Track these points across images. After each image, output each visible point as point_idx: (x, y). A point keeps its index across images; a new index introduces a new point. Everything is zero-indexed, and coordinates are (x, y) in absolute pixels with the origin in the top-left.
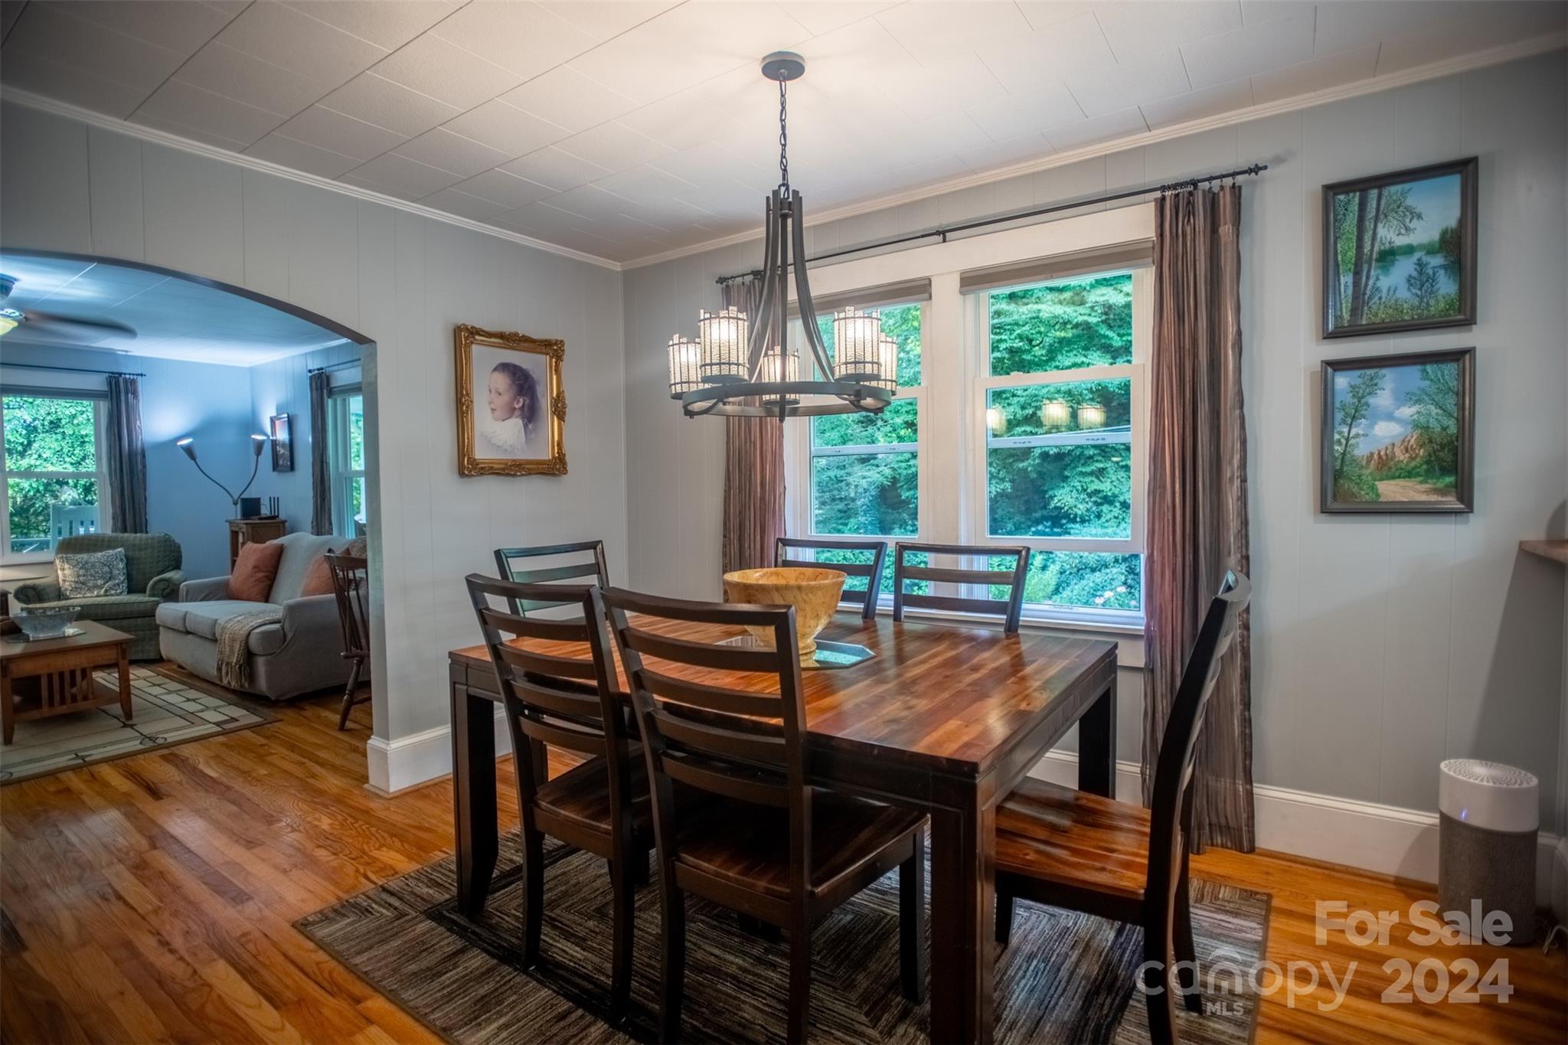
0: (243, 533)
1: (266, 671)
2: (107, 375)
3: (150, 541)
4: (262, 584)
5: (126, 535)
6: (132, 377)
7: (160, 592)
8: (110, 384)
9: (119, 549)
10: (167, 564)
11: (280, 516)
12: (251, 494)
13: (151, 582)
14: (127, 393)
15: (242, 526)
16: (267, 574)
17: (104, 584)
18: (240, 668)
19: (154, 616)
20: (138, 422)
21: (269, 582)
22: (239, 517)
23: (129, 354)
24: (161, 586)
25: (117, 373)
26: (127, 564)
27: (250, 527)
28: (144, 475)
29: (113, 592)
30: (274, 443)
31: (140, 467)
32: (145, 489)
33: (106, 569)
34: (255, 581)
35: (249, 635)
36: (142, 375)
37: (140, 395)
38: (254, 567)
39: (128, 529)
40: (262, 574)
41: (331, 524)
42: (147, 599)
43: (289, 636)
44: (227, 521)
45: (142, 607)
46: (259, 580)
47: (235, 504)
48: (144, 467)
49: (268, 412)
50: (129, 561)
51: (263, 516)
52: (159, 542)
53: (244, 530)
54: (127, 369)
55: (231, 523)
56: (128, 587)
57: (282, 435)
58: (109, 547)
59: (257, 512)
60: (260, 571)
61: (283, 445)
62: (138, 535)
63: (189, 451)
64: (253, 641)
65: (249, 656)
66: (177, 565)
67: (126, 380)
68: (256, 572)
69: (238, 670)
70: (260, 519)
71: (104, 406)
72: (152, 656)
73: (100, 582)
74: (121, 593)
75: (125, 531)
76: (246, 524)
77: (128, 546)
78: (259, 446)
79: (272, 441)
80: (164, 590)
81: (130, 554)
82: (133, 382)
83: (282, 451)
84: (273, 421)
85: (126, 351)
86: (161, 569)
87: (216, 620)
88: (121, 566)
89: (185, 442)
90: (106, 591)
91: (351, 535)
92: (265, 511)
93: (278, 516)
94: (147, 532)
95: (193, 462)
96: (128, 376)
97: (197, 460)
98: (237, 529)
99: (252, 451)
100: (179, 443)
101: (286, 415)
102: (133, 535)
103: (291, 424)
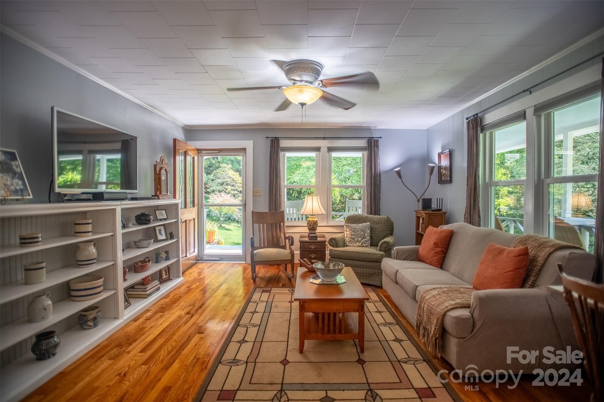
0: (423, 219)
1: (457, 352)
2: (367, 139)
3: (381, 220)
4: (439, 256)
5: (371, 216)
6: (377, 139)
7: (384, 249)
8: (368, 143)
9: (368, 223)
10: (387, 232)
11: (443, 210)
12: (426, 196)
13: (380, 243)
14: (374, 147)
15: (423, 214)
16: (443, 249)
17: (361, 240)
18: (436, 340)
19: (381, 262)
20: (378, 161)
21: (443, 255)
22: (420, 208)
23: (376, 128)
24: (384, 246)
25: (371, 138)
26: (371, 231)
27: (427, 215)
28: (380, 186)
29: (364, 245)
30: (440, 168)
31: (378, 182)
32: (380, 193)
33: (362, 233)
34: (435, 253)
35: (444, 315)
36: (380, 138)
37: (380, 147)
38: (435, 244)
39: (373, 214)
40: (439, 249)
41: (479, 217)
42: (378, 252)
43: (478, 324)
44: (415, 211)
45: (376, 257)
46: (437, 253)
47: (418, 201)
48: (380, 182)
49: (437, 150)
50: (372, 229)
51: (433, 209)
52: (385, 221)
53: (424, 217)
54: (375, 135)
55: (417, 212)
56: (371, 243)
57: (445, 163)
58: (365, 222)
59: (430, 207)
60: (438, 247)
61: (445, 168)
62: (376, 216)
63: (398, 173)
64: (449, 324)
65: (443, 332)
66: (391, 233)
67: (374, 141)
68: (435, 247)
69: (434, 342)
70: (432, 211)
71: (366, 153)
72: (378, 284)
73: (360, 239)
74: (367, 246)
75: (371, 214)
76: (425, 213)
77: (373, 222)
78: (432, 169)
79: (439, 166)
80: (386, 248)
81: (372, 225)
82: (377, 141)
83: (444, 172)
84: (439, 155)
85: (375, 127)
86: (384, 235)
87: (417, 287)
88: (368, 232)
89: (397, 169)
90: (362, 244)
91: (492, 225)
92: (434, 206)
93: (441, 210)
94: (380, 215)
95: (400, 179)
96: (375, 139)
97: (402, 178)
98: (420, 216)
99: (428, 172)
100: (395, 170)
101: (448, 150)
102: (374, 216)
103: (451, 155)
